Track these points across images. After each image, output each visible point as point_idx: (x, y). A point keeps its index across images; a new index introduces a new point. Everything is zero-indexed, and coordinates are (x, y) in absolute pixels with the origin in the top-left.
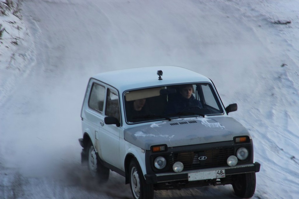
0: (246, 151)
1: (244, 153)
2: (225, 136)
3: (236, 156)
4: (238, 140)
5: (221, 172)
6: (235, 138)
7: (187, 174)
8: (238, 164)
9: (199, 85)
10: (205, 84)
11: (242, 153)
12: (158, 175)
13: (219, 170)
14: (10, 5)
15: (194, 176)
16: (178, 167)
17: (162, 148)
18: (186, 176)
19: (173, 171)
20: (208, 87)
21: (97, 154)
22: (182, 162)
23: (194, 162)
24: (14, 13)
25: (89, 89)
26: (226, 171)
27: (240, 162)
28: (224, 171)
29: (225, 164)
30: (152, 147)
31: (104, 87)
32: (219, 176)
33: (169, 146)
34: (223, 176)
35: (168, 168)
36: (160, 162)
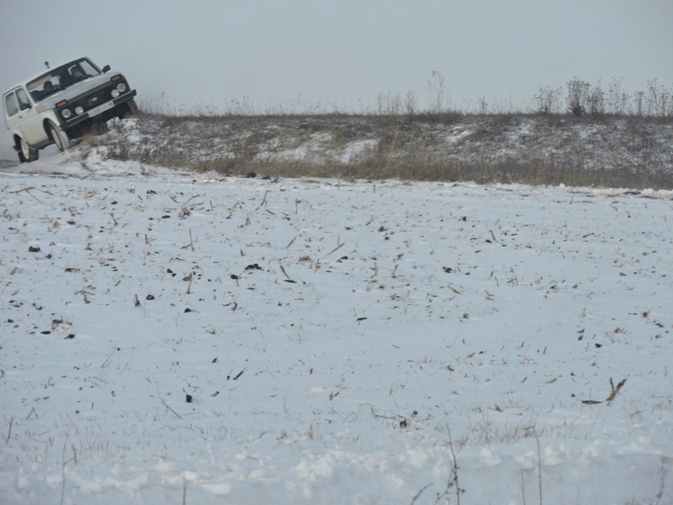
0: (123, 85)
2: (104, 80)
3: (117, 90)
4: (114, 79)
6: (111, 78)
8: (120, 95)
9: (77, 62)
10: (82, 60)
11: (121, 88)
12: (68, 121)
13: (108, 103)
15: (92, 113)
16: (79, 111)
17: (64, 103)
18: (87, 115)
19: (77, 115)
20: (85, 62)
21: (27, 143)
22: (80, 106)
23: (90, 105)
25: (5, 104)
26: (114, 102)
27: (121, 93)
28: (112, 103)
29: (111, 98)
30: (56, 105)
31: (12, 93)
32: (111, 107)
33: (67, 99)
34: (113, 106)
35: (74, 114)
36: (66, 114)
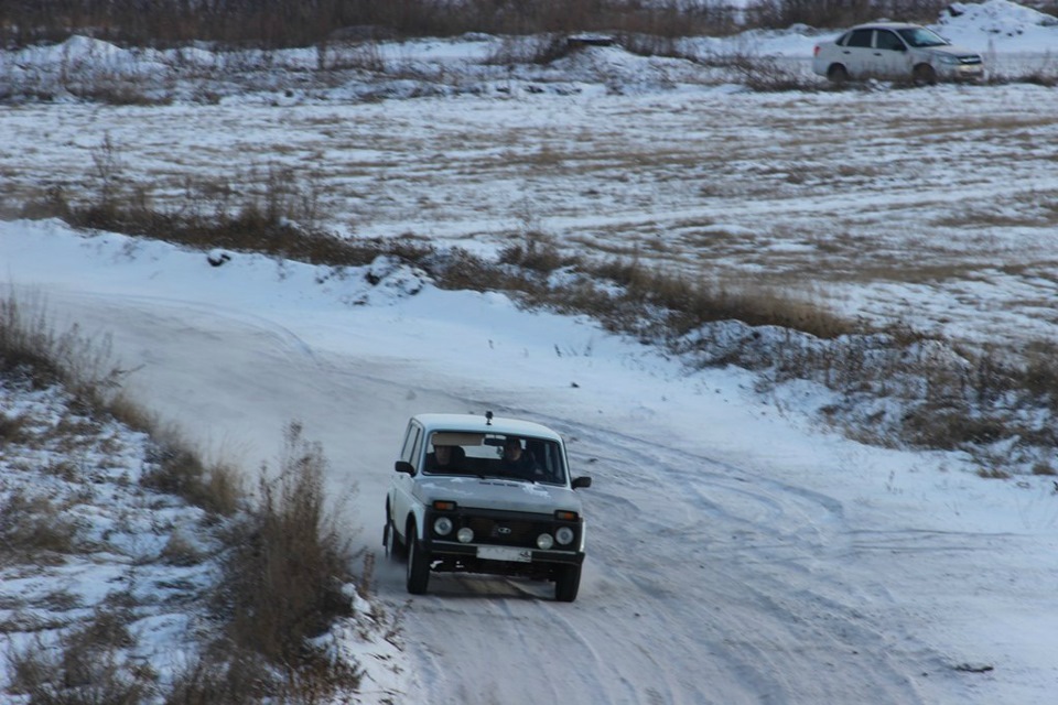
0: (570, 533)
1: (567, 535)
2: (544, 506)
3: (554, 537)
4: (561, 515)
5: (526, 553)
6: (558, 511)
7: (476, 548)
8: (552, 548)
11: (564, 535)
12: (434, 541)
13: (523, 550)
14: (380, 619)
15: (486, 552)
16: (465, 536)
17: (450, 507)
18: (475, 550)
19: (458, 541)
22: (472, 529)
23: (493, 534)
24: (388, 637)
26: (533, 553)
27: (556, 545)
28: (530, 553)
29: (531, 543)
32: (523, 560)
33: (459, 505)
34: (528, 560)
35: (453, 536)
36: (443, 526)
